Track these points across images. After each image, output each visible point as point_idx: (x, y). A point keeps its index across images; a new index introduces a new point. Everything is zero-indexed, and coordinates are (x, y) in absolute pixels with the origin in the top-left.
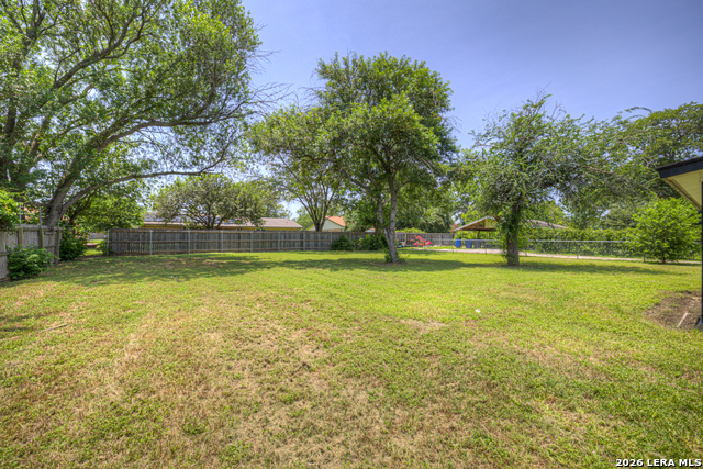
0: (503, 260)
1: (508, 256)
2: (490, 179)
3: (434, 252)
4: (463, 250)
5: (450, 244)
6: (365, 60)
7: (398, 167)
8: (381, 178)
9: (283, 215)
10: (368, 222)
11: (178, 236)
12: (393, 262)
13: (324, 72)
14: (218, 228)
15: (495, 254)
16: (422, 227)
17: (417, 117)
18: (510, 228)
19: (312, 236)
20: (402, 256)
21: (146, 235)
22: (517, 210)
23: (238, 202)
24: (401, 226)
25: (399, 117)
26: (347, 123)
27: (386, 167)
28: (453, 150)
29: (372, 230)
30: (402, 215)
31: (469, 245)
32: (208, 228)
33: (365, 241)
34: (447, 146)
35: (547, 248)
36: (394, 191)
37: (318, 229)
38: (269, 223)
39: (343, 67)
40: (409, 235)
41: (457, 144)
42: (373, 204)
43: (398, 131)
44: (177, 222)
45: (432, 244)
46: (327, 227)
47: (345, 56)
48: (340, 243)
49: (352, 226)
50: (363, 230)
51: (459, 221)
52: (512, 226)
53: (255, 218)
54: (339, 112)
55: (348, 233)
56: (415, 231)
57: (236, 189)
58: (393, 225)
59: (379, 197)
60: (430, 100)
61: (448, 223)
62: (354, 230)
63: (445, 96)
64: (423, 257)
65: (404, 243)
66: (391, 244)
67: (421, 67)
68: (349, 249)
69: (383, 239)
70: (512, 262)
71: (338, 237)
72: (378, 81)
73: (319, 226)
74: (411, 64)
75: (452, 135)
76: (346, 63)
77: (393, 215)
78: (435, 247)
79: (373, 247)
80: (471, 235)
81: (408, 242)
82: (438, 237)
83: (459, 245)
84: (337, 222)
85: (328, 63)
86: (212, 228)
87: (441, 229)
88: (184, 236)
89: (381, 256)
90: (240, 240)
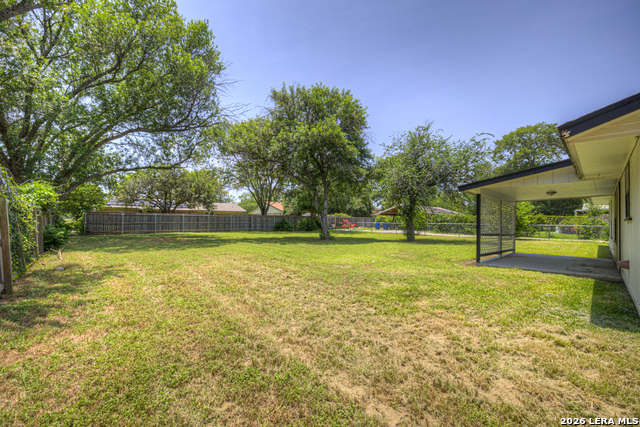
0: (405, 237)
1: (408, 234)
2: (394, 178)
3: (358, 233)
4: (382, 231)
5: (371, 226)
6: (306, 89)
7: (329, 168)
8: (317, 176)
9: (228, 201)
10: (305, 208)
11: (146, 219)
12: (325, 239)
13: (275, 96)
14: (173, 211)
15: (399, 234)
16: (349, 212)
17: (343, 134)
18: (408, 214)
19: (258, 219)
20: (332, 235)
21: (119, 218)
22: (413, 201)
23: (194, 189)
24: (332, 211)
25: (331, 134)
26: (293, 136)
27: (320, 167)
28: (370, 157)
29: (308, 214)
30: (332, 202)
31: (387, 227)
32: (164, 211)
33: (302, 224)
34: (364, 154)
35: (441, 229)
36: (327, 185)
37: (263, 213)
38: (220, 207)
39: (289, 92)
40: (338, 219)
41: (372, 153)
42: (310, 195)
43: (330, 143)
44: (137, 205)
45: (357, 226)
46: (271, 212)
47: (291, 85)
48: (281, 225)
49: (290, 211)
50: (300, 214)
51: (380, 207)
52: (409, 213)
53: (207, 203)
54: (287, 128)
55: (288, 217)
56: (343, 215)
57: (191, 178)
58: (326, 211)
59: (315, 190)
60: (353, 122)
61: (370, 209)
62: (292, 214)
63: (364, 118)
64: (348, 236)
65: (334, 226)
66: (324, 225)
67: (347, 94)
68: (289, 230)
69: (317, 222)
70: (410, 239)
71: (279, 220)
72: (316, 106)
73: (264, 211)
74: (340, 92)
75: (369, 147)
76: (292, 90)
77: (326, 204)
78: (359, 229)
79: (309, 229)
80: (388, 219)
81: (337, 225)
82: (362, 220)
83: (378, 227)
84: (277, 207)
85: (278, 90)
86: (169, 211)
87: (364, 214)
88: (150, 219)
89: (316, 235)
90: (197, 222)
